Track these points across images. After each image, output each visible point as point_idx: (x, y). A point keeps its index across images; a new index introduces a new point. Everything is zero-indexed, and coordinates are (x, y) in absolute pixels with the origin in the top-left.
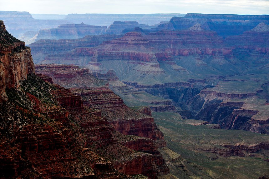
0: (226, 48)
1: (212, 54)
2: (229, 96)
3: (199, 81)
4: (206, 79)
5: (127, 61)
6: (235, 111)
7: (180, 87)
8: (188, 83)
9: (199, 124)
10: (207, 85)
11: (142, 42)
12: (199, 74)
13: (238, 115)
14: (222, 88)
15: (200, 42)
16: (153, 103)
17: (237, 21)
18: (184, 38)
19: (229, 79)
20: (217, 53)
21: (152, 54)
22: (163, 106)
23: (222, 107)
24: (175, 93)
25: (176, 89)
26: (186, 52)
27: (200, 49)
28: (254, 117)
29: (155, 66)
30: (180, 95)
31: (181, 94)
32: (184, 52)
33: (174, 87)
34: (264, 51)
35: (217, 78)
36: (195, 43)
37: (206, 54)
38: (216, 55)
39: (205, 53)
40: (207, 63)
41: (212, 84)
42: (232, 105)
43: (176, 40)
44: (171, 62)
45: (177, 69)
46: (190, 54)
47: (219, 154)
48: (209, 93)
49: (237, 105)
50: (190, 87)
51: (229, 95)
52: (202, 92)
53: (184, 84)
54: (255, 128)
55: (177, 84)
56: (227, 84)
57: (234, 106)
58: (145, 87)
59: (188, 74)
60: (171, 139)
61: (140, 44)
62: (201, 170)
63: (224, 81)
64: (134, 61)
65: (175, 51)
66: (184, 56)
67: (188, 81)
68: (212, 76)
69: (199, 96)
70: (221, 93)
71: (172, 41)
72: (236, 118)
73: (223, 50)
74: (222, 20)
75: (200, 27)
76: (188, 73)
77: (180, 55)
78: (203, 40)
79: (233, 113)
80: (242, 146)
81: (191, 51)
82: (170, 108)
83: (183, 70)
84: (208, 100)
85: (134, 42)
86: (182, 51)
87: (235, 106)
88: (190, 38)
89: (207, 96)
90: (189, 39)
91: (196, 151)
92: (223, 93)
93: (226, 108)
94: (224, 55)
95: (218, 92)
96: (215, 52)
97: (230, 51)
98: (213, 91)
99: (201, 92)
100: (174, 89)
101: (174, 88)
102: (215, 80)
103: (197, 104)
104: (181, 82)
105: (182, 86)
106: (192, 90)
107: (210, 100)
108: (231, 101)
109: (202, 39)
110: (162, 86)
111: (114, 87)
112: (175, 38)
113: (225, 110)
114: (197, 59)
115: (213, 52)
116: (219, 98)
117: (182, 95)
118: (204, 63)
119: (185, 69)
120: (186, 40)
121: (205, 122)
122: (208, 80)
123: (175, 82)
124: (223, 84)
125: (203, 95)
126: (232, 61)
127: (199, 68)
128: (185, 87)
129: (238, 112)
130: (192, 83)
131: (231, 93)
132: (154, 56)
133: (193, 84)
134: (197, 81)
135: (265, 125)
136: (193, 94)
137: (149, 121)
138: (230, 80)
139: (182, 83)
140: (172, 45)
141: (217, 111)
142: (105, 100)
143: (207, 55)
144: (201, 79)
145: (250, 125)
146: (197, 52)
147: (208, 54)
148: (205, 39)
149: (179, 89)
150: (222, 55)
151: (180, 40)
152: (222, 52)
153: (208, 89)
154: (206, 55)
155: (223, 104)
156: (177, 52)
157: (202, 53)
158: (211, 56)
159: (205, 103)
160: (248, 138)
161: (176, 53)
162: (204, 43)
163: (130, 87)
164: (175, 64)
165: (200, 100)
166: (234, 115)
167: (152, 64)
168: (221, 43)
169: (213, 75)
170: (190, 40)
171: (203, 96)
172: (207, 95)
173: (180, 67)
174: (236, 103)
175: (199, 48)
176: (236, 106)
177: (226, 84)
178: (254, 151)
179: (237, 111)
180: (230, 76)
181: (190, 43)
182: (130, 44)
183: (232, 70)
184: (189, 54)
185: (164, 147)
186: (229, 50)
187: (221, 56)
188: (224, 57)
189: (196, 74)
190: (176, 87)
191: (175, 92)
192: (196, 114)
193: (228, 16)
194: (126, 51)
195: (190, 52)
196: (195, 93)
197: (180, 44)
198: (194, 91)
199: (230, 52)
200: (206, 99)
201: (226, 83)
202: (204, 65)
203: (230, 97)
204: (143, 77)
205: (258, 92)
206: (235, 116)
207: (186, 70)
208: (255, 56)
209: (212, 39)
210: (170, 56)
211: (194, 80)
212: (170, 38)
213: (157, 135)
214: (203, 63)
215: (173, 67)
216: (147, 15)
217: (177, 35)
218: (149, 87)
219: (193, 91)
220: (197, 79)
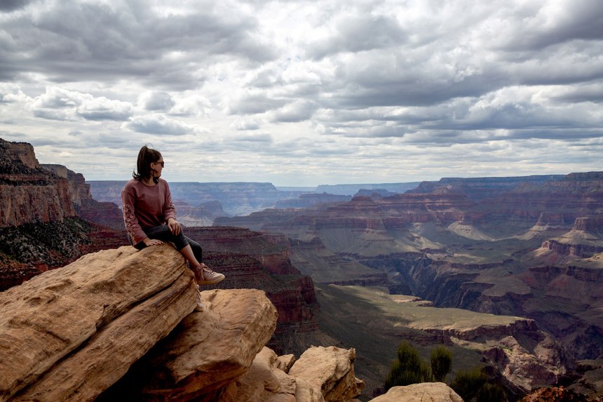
5: (351, 229)
6: (464, 285)
7: (410, 257)
8: (420, 252)
9: (406, 301)
11: (371, 207)
13: (468, 289)
16: (364, 276)
17: (501, 184)
21: (379, 220)
22: (373, 279)
23: (451, 280)
24: (403, 265)
25: (405, 259)
28: (486, 292)
29: (381, 233)
30: (410, 268)
31: (412, 266)
34: (525, 215)
47: (417, 341)
50: (423, 257)
51: (467, 265)
53: (415, 254)
54: (486, 306)
55: (407, 254)
57: (465, 278)
58: (366, 258)
60: (357, 320)
61: (369, 209)
62: (368, 365)
64: (359, 229)
68: (454, 245)
69: (430, 268)
70: (456, 264)
72: (465, 293)
79: (462, 287)
80: (453, 331)
82: (382, 282)
84: (440, 273)
85: (361, 208)
91: (384, 337)
92: (459, 263)
93: (455, 280)
95: (453, 262)
100: (403, 261)
101: (403, 259)
103: (427, 277)
104: (411, 251)
106: (425, 260)
107: (442, 273)
110: (387, 256)
111: (319, 258)
113: (454, 283)
116: (452, 270)
119: (420, 237)
121: (416, 298)
125: (435, 266)
128: (416, 258)
129: (468, 286)
130: (427, 253)
132: (382, 222)
135: (501, 302)
137: (293, 295)
139: (413, 252)
141: (444, 284)
142: (233, 266)
145: (480, 303)
149: (409, 260)
152: (470, 217)
159: (436, 276)
160: (463, 320)
163: (351, 258)
165: (431, 272)
167: (379, 231)
168: (471, 206)
171: (435, 268)
172: (440, 267)
174: (469, 275)
176: (468, 279)
178: (470, 338)
179: (467, 284)
182: (356, 210)
185: (314, 330)
187: (469, 222)
188: (472, 222)
190: (405, 257)
191: (404, 263)
194: (351, 217)
200: (438, 272)
203: (466, 268)
204: (366, 247)
205: (505, 262)
206: (464, 291)
208: (514, 221)
211: (430, 249)
213: (304, 314)
216: (404, 184)
218: (371, 258)
219: (425, 262)
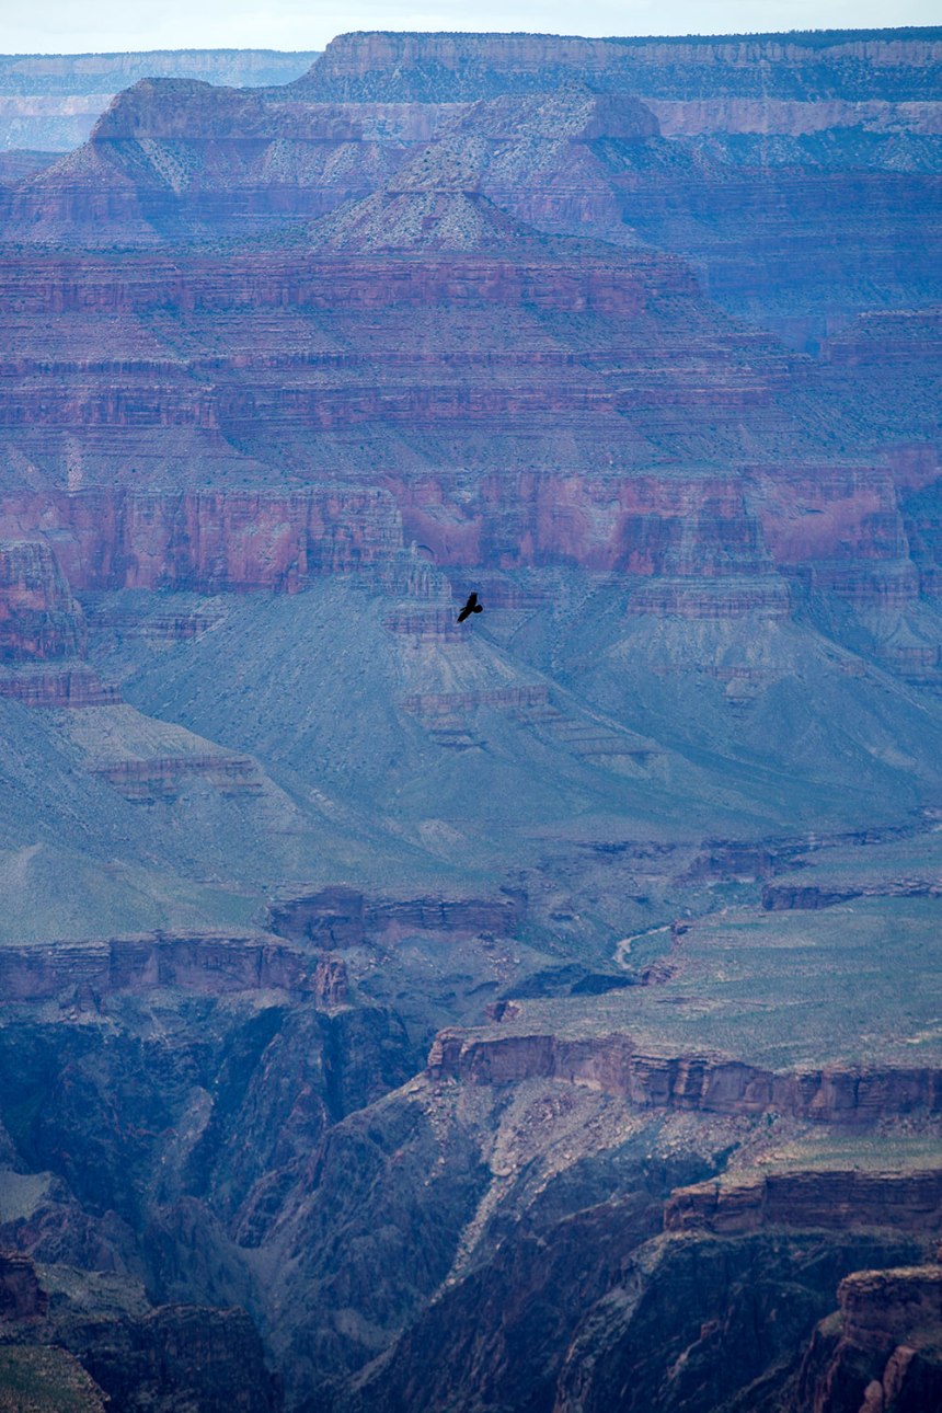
0: (813, 473)
1: (622, 564)
2: (817, 1102)
3: (430, 914)
4: (533, 884)
6: (857, 1299)
7: (162, 998)
8: (273, 940)
10: (541, 961)
12: (428, 828)
13: (905, 1351)
14: (720, 990)
15: (463, 396)
18: (236, 353)
19: (843, 882)
20: (687, 544)
23: (694, 1249)
24: (92, 1087)
25: (111, 1026)
26: (269, 537)
27: (467, 495)
30: (162, 1118)
31: (182, 1100)
32: (248, 530)
33: (77, 1000)
35: (685, 866)
36: (388, 415)
37: (545, 558)
38: (672, 569)
39: (525, 545)
40: (564, 679)
41: (612, 948)
42: (837, 1222)
43: (129, 382)
44: (51, 670)
45: (130, 769)
46: (316, 560)
48: (551, 1073)
49: (894, 1220)
50: (304, 992)
51: (815, 1081)
52: (451, 1065)
53: (219, 957)
55: (121, 961)
56: (800, 940)
57: (860, 1230)
59: (285, 822)
63: (769, 905)
65: (121, 523)
66: (242, 588)
67: (279, 920)
68: (609, 852)
69: (414, 1115)
70: (698, 1067)
71: (83, 391)
72: (873, 1390)
73: (766, 492)
74: (814, 116)
75: (460, 203)
76: (285, 814)
77: (188, 581)
78: (506, 378)
79: (828, 1325)
81: (333, 526)
83: (211, 778)
84: (528, 1170)
86: (208, 529)
87: (877, 1231)
88: (325, 346)
89: (515, 1115)
90: (313, 362)
92: (729, 1055)
93: (749, 1256)
94: (782, 570)
95: (655, 1045)
96: (666, 530)
97: (873, 502)
98: (591, 1046)
99: (434, 1057)
100: (86, 1040)
101: (87, 1018)
102: (657, 895)
103: (388, 1218)
104: (177, 930)
105: (200, 986)
106: (332, 1032)
107: (559, 1163)
108: (819, 1167)
109: (491, 360)
112: (121, 357)
113: (737, 1287)
114: (416, 625)
115: (631, 527)
116: (678, 1133)
117: (198, 1109)
118: (507, 671)
119: (241, 768)
120: (271, 378)
122: (556, 900)
123: (98, 943)
124: (750, 939)
125: (464, 1102)
126: (905, 636)
127: (449, 740)
128: (229, 1002)
129: (896, 1315)
130: (335, 942)
131: (836, 1064)
133: (351, 956)
134: (404, 920)
136: (338, 1093)
138: (853, 895)
139: (194, 943)
140: (73, 450)
141: (624, 1299)
143: (556, 573)
144: (455, 894)
146: (412, 530)
147: (572, 563)
148: (524, 362)
149: (156, 1032)
150: (753, 569)
151: (190, 372)
152: (752, 527)
153: (528, 1017)
154: (537, 577)
155: (713, 1206)
156: (147, 546)
157: (491, 552)
158: (605, 576)
159: (486, 1206)
161: (132, 561)
162: (513, 410)
164: (112, 696)
165: (428, 1165)
166: (850, 1353)
168: (749, 400)
169: (623, 829)
170: (318, 379)
171: (465, 1115)
172: (524, 1098)
173: (176, 737)
174: (888, 1187)
175: (445, 486)
176: (887, 1234)
177: (784, 942)
179: (885, 1295)
180: (860, 837)
181: (324, 414)
183: (893, 757)
184: (314, 566)
186: (848, 492)
187: (737, 583)
188: (780, 585)
189: (393, 825)
190: (110, 1000)
191: (96, 1068)
192: (359, 1359)
193: (886, 55)
195: (318, 529)
196: (362, 1075)
197: (187, 432)
198: (355, 1057)
199: (873, 520)
200: (503, 1159)
201: (793, 933)
202: (506, 696)
203: (820, 1118)
206: (861, 1367)
207: (261, 776)
209: (616, 358)
210: (31, 586)
211: (359, 900)
212: (46, 357)
214: (493, 674)
215: (78, 735)
217: (144, 310)
219: (335, 1055)
220: (400, 889)
